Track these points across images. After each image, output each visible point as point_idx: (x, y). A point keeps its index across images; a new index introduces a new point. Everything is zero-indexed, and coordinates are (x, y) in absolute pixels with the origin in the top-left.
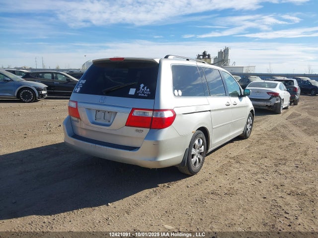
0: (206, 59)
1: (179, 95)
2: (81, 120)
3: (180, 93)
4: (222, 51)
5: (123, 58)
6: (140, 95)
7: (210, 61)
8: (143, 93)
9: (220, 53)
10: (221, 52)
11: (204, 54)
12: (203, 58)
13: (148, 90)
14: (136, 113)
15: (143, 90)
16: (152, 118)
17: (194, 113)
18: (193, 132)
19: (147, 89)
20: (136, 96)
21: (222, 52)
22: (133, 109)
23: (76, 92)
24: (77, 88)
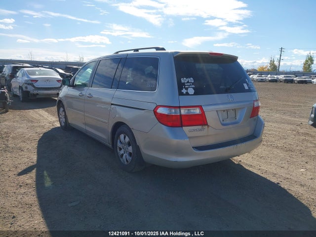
2: (208, 126)
23: (187, 94)
24: (184, 89)
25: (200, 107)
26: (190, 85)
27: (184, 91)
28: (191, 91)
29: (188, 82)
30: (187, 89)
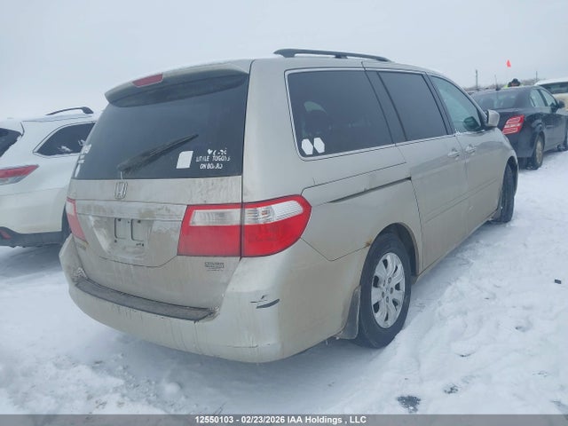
1: (315, 153)
2: (88, 243)
3: (319, 145)
5: (159, 76)
6: (203, 166)
8: (211, 161)
14: (199, 219)
16: (241, 227)
17: (366, 192)
18: (368, 244)
20: (194, 172)
22: (191, 209)
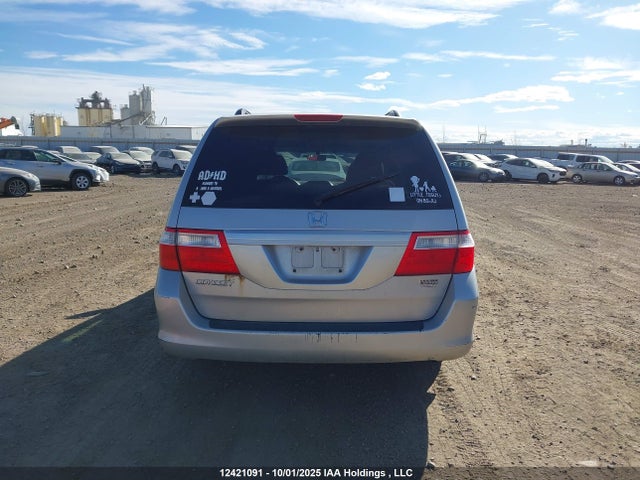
0: (101, 108)
2: (242, 277)
4: (138, 94)
6: (420, 201)
7: (112, 114)
8: (425, 197)
9: (134, 98)
10: (135, 95)
11: (96, 98)
12: (94, 107)
13: (433, 188)
14: (421, 244)
15: (422, 189)
16: (457, 249)
19: (430, 186)
20: (410, 204)
21: (138, 97)
22: (415, 235)
23: (199, 204)
24: (196, 193)
25: (220, 234)
26: (214, 186)
27: (194, 197)
28: (209, 198)
29: (211, 180)
30: (201, 193)
